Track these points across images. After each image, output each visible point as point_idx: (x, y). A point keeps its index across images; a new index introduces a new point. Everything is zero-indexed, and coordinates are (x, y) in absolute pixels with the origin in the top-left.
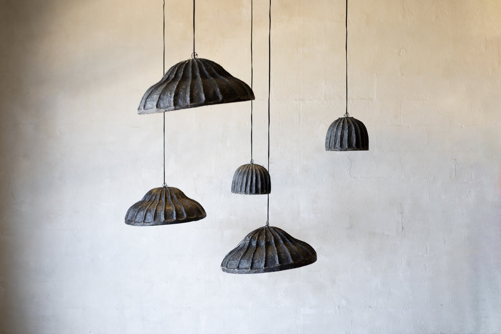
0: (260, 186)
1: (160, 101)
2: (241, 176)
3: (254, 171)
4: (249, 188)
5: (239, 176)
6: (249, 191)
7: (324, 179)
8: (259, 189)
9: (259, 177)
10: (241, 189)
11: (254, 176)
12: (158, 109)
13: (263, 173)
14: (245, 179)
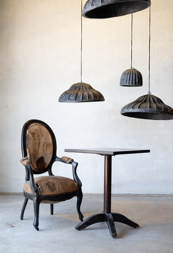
0: (137, 80)
1: (94, 2)
2: (126, 75)
3: (134, 72)
4: (131, 82)
5: (125, 75)
6: (131, 83)
7: (168, 87)
8: (137, 82)
9: (137, 75)
10: (126, 82)
11: (134, 75)
12: (92, 7)
13: (138, 74)
14: (129, 77)
